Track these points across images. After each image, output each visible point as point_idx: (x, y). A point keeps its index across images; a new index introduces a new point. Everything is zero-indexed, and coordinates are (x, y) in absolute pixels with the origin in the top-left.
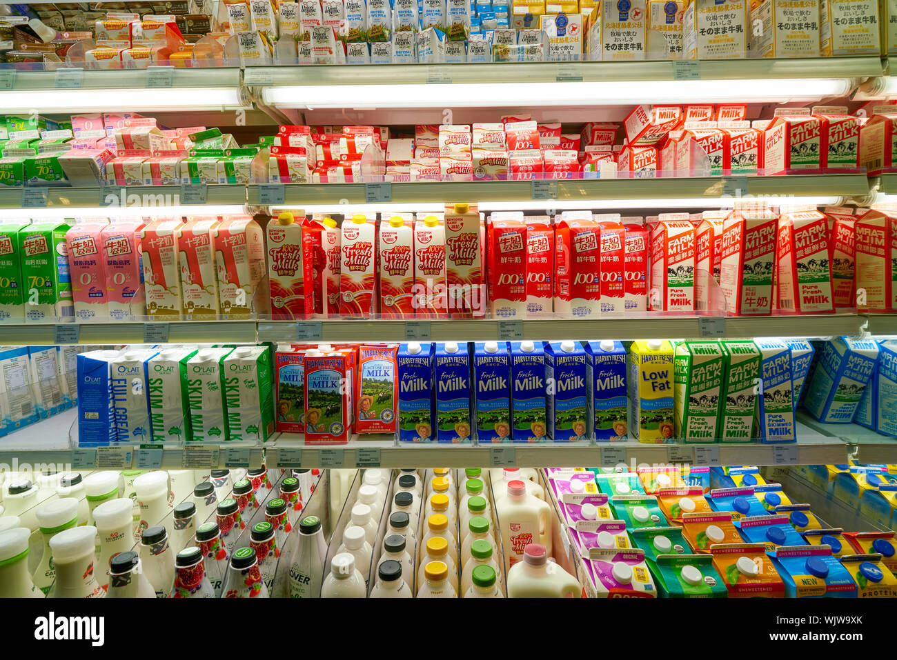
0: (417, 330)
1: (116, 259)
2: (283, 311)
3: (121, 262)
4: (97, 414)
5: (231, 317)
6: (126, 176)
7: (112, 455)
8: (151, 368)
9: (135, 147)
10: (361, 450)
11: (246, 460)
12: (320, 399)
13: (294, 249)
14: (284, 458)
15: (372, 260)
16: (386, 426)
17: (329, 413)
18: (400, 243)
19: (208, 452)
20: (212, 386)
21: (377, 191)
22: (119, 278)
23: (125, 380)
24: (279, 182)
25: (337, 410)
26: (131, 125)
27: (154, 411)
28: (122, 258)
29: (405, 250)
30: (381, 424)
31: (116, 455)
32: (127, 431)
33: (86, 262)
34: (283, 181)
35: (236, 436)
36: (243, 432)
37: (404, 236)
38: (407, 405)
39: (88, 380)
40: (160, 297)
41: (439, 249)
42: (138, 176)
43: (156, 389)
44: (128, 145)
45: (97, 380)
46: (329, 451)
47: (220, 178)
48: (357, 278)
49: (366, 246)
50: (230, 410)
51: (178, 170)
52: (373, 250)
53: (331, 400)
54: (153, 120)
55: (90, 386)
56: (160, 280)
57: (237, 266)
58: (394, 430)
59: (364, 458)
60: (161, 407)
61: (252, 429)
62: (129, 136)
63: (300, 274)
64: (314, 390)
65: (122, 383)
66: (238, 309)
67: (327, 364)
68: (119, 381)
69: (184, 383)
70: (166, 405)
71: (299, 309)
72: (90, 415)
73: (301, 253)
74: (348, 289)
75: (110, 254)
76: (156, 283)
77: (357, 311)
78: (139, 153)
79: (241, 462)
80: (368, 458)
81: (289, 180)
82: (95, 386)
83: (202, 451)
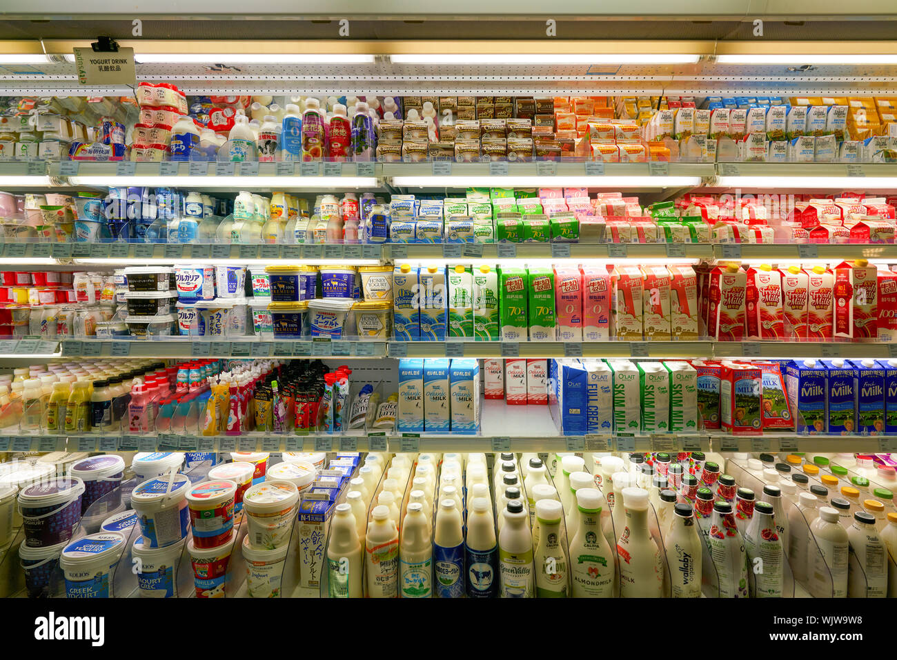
0: (830, 349)
1: (596, 294)
2: (728, 334)
3: (599, 297)
4: (579, 410)
5: (681, 339)
6: (620, 236)
7: (597, 441)
8: (617, 375)
9: (615, 214)
10: (783, 439)
11: (698, 445)
12: (744, 401)
13: (741, 289)
14: (726, 444)
15: (780, 298)
16: (787, 423)
17: (751, 412)
18: (799, 286)
19: (668, 439)
20: (662, 390)
21: (807, 250)
22: (597, 309)
23: (596, 385)
24: (734, 243)
25: (756, 410)
26: (604, 197)
27: (617, 409)
28: (600, 294)
29: (803, 291)
30: (783, 421)
31: (600, 441)
32: (597, 424)
33: (571, 297)
34: (737, 242)
35: (678, 429)
36: (684, 425)
37: (802, 281)
38: (805, 406)
39: (571, 384)
40: (630, 323)
41: (828, 291)
42: (627, 235)
43: (620, 392)
44: (610, 212)
45: (578, 385)
46: (759, 440)
47: (686, 238)
48: (772, 311)
49: (776, 288)
50: (674, 409)
51: (657, 231)
52: (780, 290)
53: (752, 402)
54: (636, 199)
55: (572, 389)
56: (631, 311)
57: (688, 301)
58: (793, 425)
59: (785, 444)
60: (624, 406)
61: (691, 423)
62: (611, 207)
63: (743, 308)
64: (740, 394)
65: (594, 387)
66: (687, 333)
67: (747, 375)
68: (592, 385)
69: (642, 388)
70: (628, 404)
71: (739, 333)
72: (573, 411)
73: (745, 293)
74: (766, 319)
75: (592, 291)
76: (627, 313)
77: (774, 335)
78: (619, 218)
79: (695, 447)
80: (788, 444)
81: (740, 242)
82: (576, 389)
83: (664, 439)
